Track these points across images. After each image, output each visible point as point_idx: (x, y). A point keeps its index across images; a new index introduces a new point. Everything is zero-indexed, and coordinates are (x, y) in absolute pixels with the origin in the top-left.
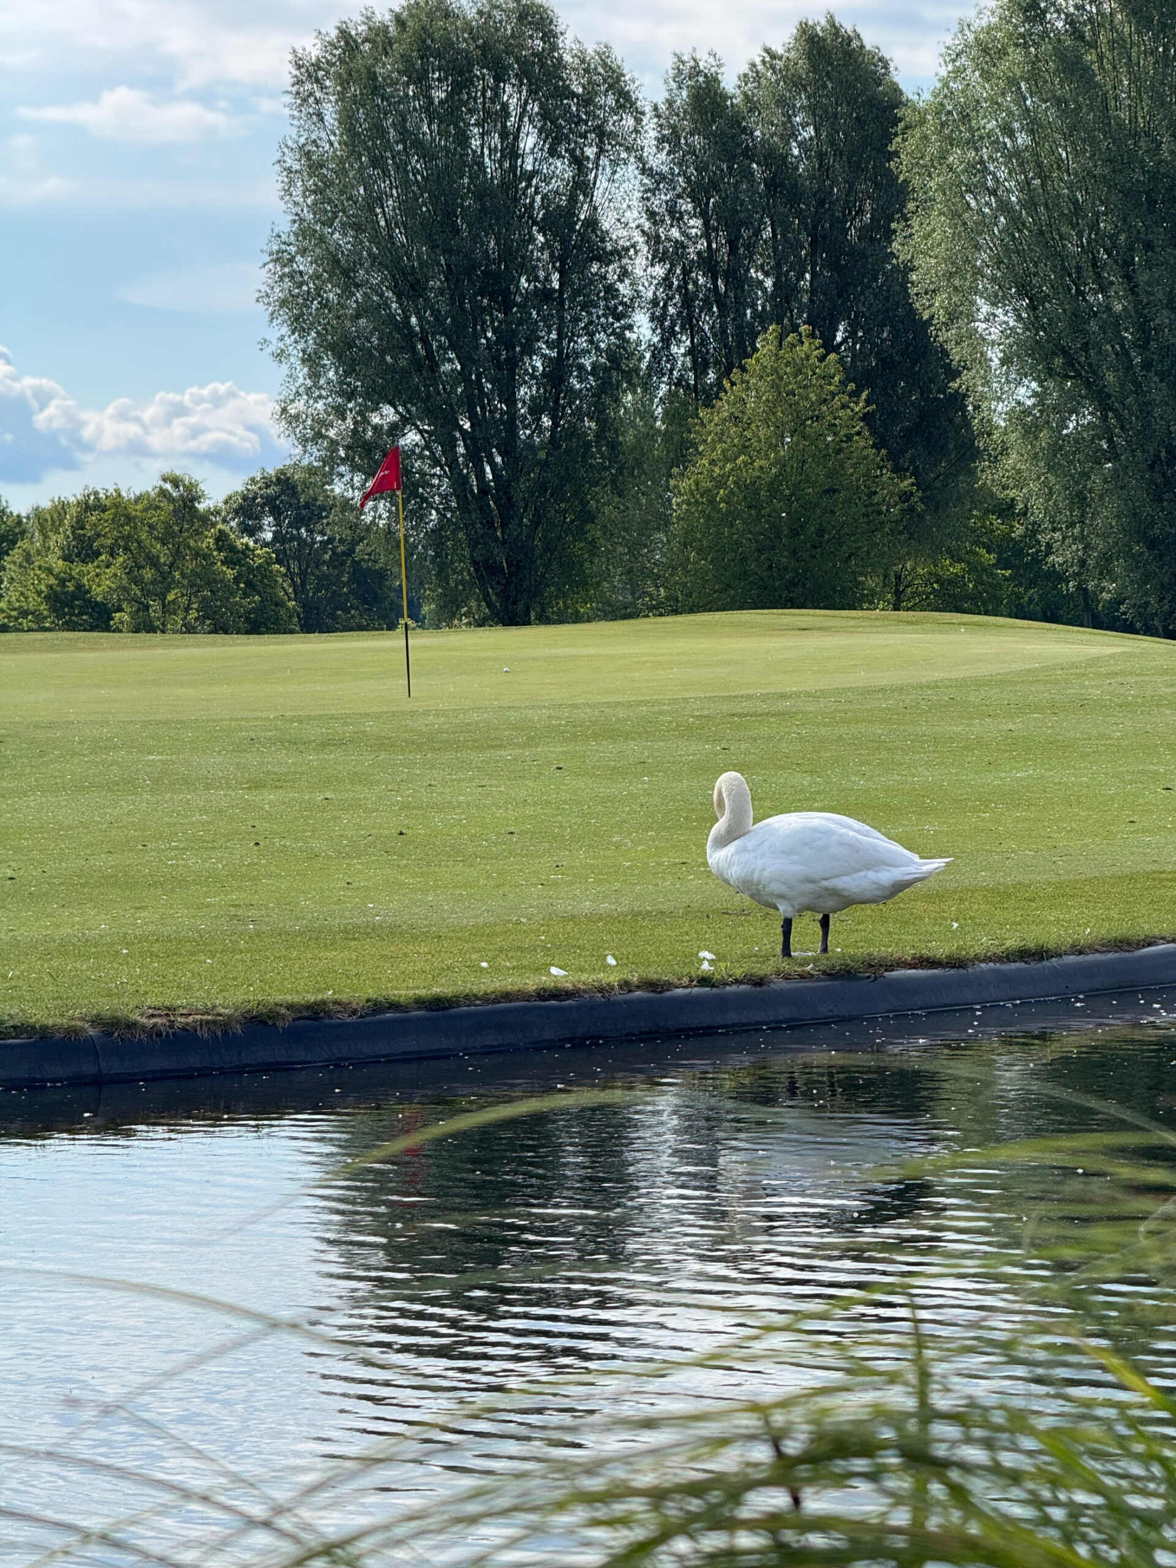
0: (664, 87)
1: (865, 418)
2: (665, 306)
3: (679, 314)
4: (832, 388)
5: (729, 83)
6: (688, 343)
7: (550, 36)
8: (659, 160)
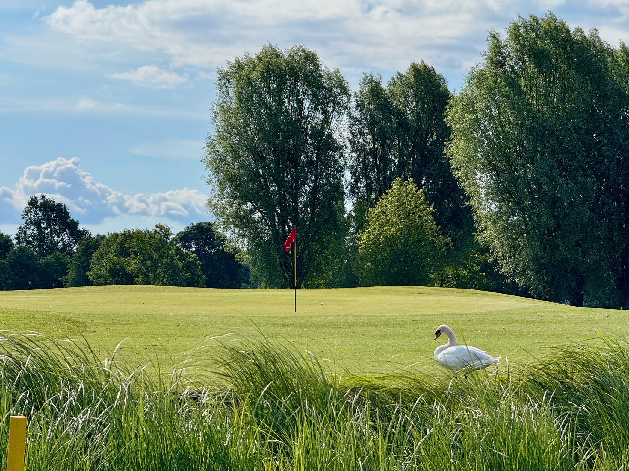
0: (359, 86)
1: (433, 214)
2: (357, 168)
3: (362, 171)
4: (420, 202)
5: (384, 85)
6: (365, 182)
7: (316, 65)
8: (356, 113)
